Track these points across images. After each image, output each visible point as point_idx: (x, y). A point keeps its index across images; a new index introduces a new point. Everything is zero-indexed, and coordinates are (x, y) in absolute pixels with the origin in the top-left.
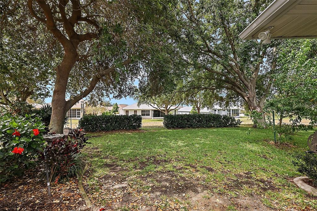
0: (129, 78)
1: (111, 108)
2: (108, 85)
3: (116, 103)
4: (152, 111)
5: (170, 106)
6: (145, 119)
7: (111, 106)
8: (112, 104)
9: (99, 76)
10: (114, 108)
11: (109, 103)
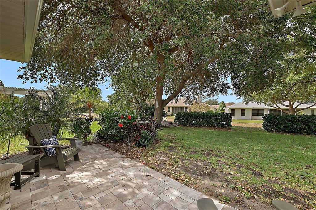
0: (222, 75)
1: (218, 107)
2: (202, 85)
3: (223, 102)
4: (268, 110)
5: (299, 103)
6: (258, 120)
7: (219, 104)
8: (219, 102)
9: (185, 79)
10: (221, 106)
11: (217, 102)
